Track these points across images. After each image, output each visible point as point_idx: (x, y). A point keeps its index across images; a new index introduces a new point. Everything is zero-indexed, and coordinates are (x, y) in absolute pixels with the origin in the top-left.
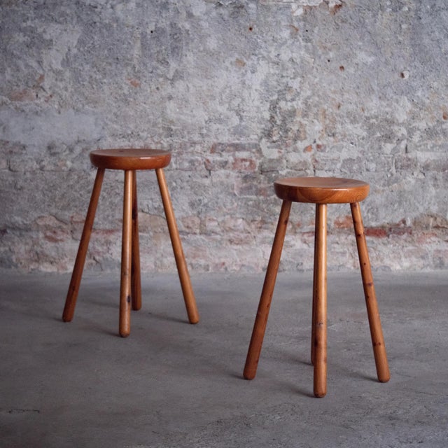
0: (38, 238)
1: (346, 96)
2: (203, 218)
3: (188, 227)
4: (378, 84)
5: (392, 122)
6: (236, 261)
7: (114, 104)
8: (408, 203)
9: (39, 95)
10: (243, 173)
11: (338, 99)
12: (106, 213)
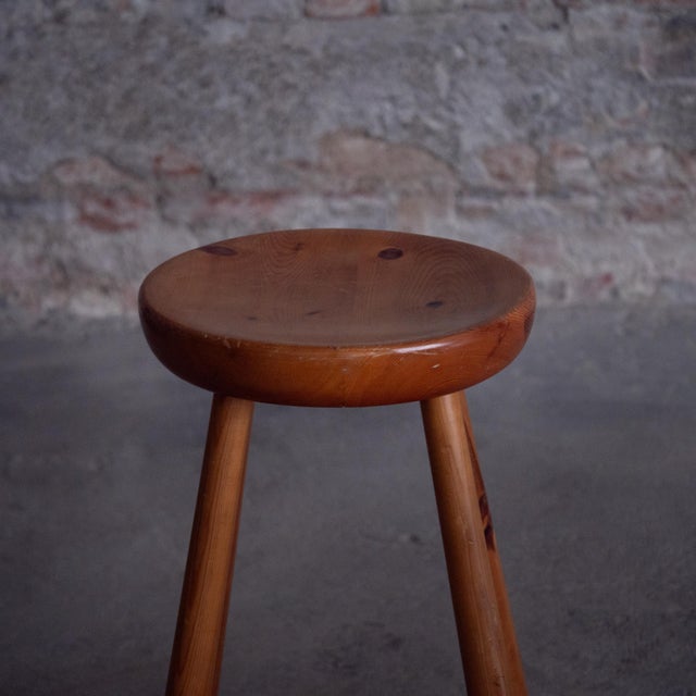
0: (61, 223)
2: (546, 150)
3: (502, 176)
6: (644, 269)
10: (667, 11)
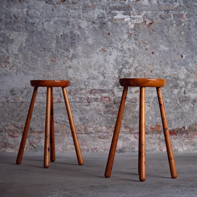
0: (5, 136)
1: (155, 66)
2: (86, 126)
3: (79, 130)
4: (170, 61)
5: (177, 79)
6: (102, 147)
7: (43, 70)
8: (186, 118)
9: (7, 66)
10: (106, 104)
11: (151, 68)
12: (39, 123)
